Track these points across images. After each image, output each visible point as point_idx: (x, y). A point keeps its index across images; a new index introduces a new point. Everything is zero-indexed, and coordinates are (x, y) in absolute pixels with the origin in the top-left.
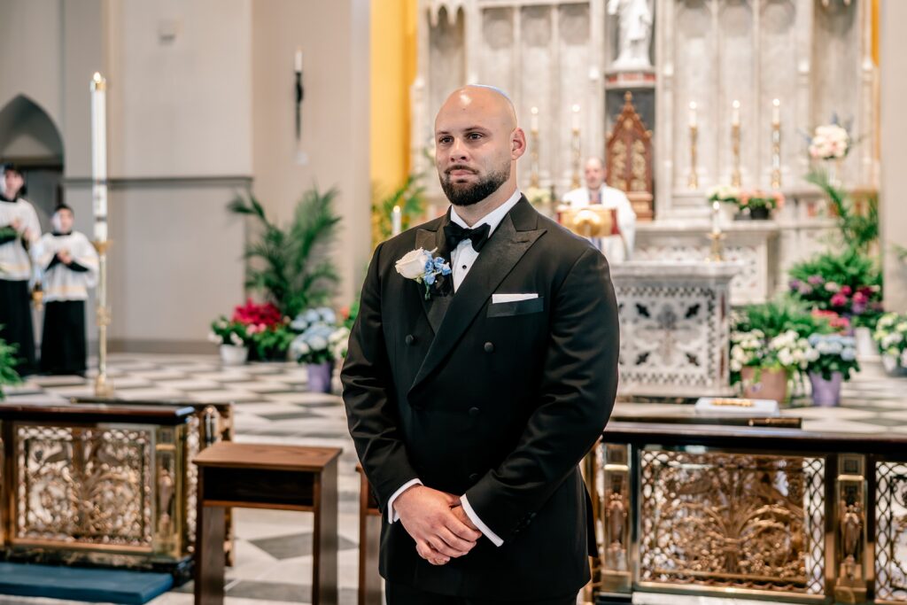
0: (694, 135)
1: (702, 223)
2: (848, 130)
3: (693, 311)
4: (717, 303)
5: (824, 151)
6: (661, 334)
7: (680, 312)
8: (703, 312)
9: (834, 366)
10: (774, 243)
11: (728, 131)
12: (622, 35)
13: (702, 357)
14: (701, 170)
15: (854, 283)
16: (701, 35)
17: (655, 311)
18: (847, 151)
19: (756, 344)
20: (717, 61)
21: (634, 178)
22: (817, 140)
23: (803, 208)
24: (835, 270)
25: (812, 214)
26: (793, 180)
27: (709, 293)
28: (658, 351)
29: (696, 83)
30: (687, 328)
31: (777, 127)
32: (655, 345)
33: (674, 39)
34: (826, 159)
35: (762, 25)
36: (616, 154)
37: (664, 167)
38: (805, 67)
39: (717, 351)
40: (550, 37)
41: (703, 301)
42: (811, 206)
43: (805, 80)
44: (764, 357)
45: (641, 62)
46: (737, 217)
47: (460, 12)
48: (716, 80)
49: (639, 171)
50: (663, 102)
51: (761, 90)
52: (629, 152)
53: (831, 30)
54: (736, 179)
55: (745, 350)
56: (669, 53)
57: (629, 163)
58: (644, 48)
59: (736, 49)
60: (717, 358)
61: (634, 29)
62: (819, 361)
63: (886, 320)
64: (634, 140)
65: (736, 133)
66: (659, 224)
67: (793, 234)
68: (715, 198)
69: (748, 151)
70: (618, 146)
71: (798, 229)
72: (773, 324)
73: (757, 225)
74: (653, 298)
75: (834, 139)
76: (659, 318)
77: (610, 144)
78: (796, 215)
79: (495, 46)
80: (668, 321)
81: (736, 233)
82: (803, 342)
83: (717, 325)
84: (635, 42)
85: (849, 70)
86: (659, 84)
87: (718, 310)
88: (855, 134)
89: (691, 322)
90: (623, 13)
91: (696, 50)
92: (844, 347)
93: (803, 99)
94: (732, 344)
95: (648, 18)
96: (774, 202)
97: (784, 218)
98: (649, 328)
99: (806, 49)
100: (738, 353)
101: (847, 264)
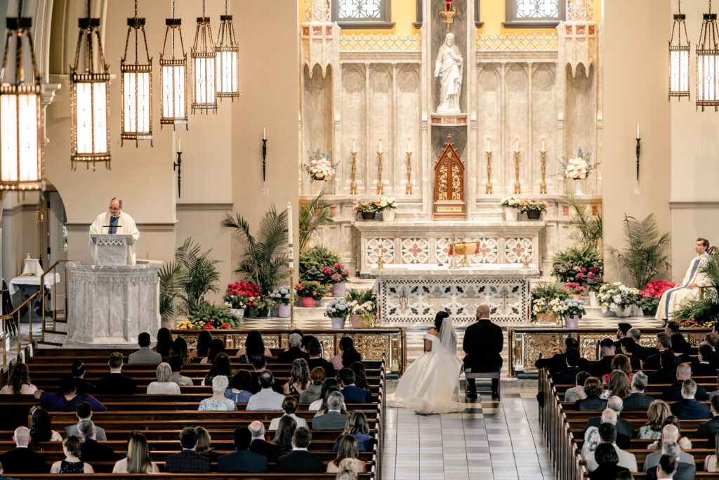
0: (489, 156)
1: (497, 221)
2: (588, 160)
3: (515, 289)
4: (526, 286)
5: (574, 174)
6: (501, 300)
7: (510, 290)
8: (520, 290)
9: (575, 312)
10: (543, 234)
11: (512, 155)
12: (443, 90)
13: (520, 310)
14: (494, 181)
15: (588, 266)
16: (494, 89)
17: (499, 290)
18: (587, 176)
19: (543, 303)
20: (504, 108)
21: (454, 190)
22: (570, 167)
23: (560, 209)
24: (578, 258)
25: (566, 213)
26: (555, 191)
27: (523, 282)
28: (500, 307)
29: (490, 122)
30: (513, 297)
31: (544, 154)
32: (499, 305)
33: (477, 95)
34: (575, 179)
35: (533, 84)
36: (441, 174)
37: (471, 181)
38: (561, 116)
39: (526, 307)
40: (390, 86)
41: (520, 285)
42: (566, 208)
43: (561, 125)
44: (546, 309)
45: (455, 110)
46: (519, 219)
47: (329, 67)
48: (503, 121)
49: (456, 185)
50: (471, 136)
51: (533, 126)
52: (450, 172)
53: (578, 88)
54: (518, 188)
55: (538, 306)
56: (473, 105)
57: (449, 179)
58: (457, 99)
59: (517, 100)
60: (526, 310)
61: (450, 87)
62: (568, 310)
63: (604, 287)
64: (453, 166)
65: (517, 157)
66: (470, 222)
67: (555, 224)
68: (506, 205)
69: (525, 169)
70: (443, 169)
71: (558, 223)
72: (549, 294)
73: (532, 223)
74: (498, 284)
75: (579, 167)
76: (500, 293)
77: (437, 168)
78: (556, 213)
79: (350, 91)
80: (505, 294)
81: (520, 228)
82: (562, 302)
83: (526, 296)
84: (452, 96)
85: (589, 117)
86: (469, 123)
87: (526, 289)
88: (592, 163)
89: (515, 294)
90: (444, 76)
91: (490, 97)
92: (579, 304)
93: (560, 136)
94: (533, 304)
95: (460, 80)
96: (543, 207)
97: (549, 215)
98: (496, 297)
99: (562, 104)
100: (535, 308)
101: (585, 255)
